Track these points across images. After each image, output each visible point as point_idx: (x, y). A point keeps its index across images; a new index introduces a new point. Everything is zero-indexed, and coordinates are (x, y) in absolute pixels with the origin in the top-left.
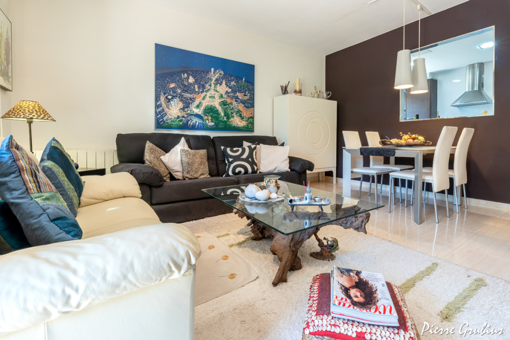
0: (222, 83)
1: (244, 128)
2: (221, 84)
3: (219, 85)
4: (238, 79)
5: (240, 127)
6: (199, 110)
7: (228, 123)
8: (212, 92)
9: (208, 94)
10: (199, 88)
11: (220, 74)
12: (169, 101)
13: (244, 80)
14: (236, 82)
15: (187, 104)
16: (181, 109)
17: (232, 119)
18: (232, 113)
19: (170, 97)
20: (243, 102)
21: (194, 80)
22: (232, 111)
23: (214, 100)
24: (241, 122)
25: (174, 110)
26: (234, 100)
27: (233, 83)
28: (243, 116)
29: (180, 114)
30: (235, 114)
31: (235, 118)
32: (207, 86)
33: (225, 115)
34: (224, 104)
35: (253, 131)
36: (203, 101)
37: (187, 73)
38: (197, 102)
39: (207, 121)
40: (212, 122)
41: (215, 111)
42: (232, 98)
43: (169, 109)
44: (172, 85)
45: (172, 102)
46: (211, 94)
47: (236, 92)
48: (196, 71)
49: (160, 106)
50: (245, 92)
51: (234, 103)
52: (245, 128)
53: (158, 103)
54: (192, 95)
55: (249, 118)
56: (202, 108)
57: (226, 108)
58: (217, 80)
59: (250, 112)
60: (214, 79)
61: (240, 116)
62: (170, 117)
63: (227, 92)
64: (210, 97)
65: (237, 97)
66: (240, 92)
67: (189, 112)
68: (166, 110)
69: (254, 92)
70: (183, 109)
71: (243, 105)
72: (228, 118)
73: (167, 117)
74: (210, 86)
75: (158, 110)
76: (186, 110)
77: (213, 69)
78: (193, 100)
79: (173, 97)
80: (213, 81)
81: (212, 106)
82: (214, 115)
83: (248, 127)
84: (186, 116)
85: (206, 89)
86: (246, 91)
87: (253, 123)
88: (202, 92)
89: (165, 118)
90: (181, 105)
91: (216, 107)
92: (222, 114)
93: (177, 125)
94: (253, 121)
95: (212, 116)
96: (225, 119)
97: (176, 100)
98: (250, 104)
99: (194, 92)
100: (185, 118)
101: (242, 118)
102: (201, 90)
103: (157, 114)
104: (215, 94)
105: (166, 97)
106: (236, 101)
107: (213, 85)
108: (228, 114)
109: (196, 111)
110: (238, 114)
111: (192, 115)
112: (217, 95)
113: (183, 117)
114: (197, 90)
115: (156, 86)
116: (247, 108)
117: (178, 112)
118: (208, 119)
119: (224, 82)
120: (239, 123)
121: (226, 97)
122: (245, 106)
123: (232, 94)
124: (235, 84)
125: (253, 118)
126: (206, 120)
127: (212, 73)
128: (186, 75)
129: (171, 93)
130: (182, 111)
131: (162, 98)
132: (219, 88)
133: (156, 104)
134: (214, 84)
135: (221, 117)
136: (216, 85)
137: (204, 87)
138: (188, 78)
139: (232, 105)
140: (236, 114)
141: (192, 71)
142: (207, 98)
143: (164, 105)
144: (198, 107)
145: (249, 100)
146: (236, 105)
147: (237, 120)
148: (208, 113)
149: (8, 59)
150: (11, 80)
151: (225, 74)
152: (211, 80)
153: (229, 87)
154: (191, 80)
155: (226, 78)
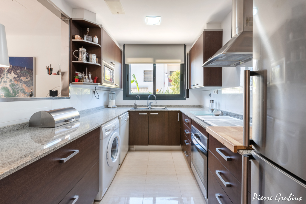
0: (11, 72)
3: (9, 74)
4: (22, 68)
8: (5, 79)
9: (3, 80)
11: (10, 67)
13: (26, 68)
14: (20, 70)
17: (18, 95)
18: (18, 91)
20: (25, 83)
22: (18, 89)
23: (6, 83)
24: (24, 96)
26: (19, 82)
30: (20, 91)
31: (20, 94)
32: (2, 75)
34: (13, 85)
40: (5, 97)
41: (7, 90)
47: (21, 77)
50: (27, 76)
51: (20, 84)
55: (29, 94)
57: (14, 88)
58: (8, 71)
59: (31, 89)
60: (6, 70)
61: (24, 92)
63: (14, 77)
64: (4, 82)
65: (21, 80)
66: (23, 76)
72: (15, 94)
74: (4, 75)
80: (6, 72)
81: (5, 87)
82: (6, 93)
85: (2, 77)
86: (28, 75)
91: (7, 88)
92: (12, 92)
96: (13, 95)
98: (31, 83)
101: (25, 94)
106: (20, 83)
107: (6, 74)
108: (15, 91)
112: (8, 80)
116: (29, 86)
118: (3, 96)
121: (14, 81)
122: (27, 85)
123: (18, 78)
124: (20, 72)
126: (1, 96)
132: (9, 76)
139: (18, 85)
140: (21, 91)
142: (2, 83)
145: (29, 81)
146: (21, 85)
147: (21, 95)
148: (3, 92)
151: (13, 66)
152: (4, 71)
153: (16, 74)
155: (14, 69)
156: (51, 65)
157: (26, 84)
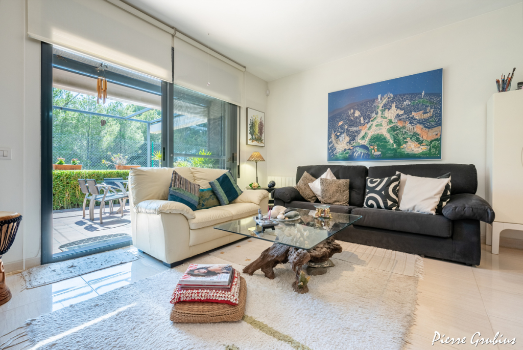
0: (391, 107)
1: (423, 154)
2: (389, 109)
3: (387, 110)
4: (413, 95)
5: (416, 154)
6: (364, 141)
7: (398, 151)
8: (379, 120)
9: (375, 123)
10: (364, 119)
11: (389, 98)
12: (338, 137)
13: (423, 94)
14: (410, 101)
15: (353, 138)
16: (348, 142)
17: (405, 145)
18: (405, 138)
19: (338, 134)
20: (420, 122)
21: (359, 113)
22: (405, 136)
23: (381, 127)
24: (419, 147)
25: (342, 145)
26: (408, 123)
27: (406, 103)
28: (421, 139)
29: (347, 148)
30: (409, 138)
31: (409, 143)
32: (374, 115)
33: (395, 142)
34: (394, 129)
35: (440, 157)
37: (353, 109)
38: (362, 134)
39: (373, 151)
40: (378, 151)
41: (382, 139)
42: (404, 121)
43: (338, 144)
44: (341, 123)
45: (340, 138)
46: (378, 122)
47: (411, 112)
48: (362, 104)
49: (331, 142)
50: (425, 109)
51: (409, 126)
52: (426, 154)
53: (330, 140)
54: (357, 128)
55: (431, 142)
56: (367, 139)
57: (396, 134)
58: (385, 105)
59: (435, 133)
60: (381, 105)
61: (418, 140)
62: (338, 151)
63: (398, 115)
64: (377, 126)
65: (413, 118)
66: (417, 109)
67: (354, 144)
68: (336, 145)
69: (441, 104)
70: (349, 142)
71: (421, 126)
72: (399, 144)
73: (336, 151)
74: (377, 114)
75: (330, 146)
76: (352, 142)
77: (379, 96)
78: (358, 132)
79: (341, 133)
80: (380, 108)
81: (378, 134)
82: (381, 144)
83: (430, 153)
84: (351, 148)
85: (372, 119)
86: (428, 106)
87: (439, 147)
88: (367, 123)
89: (334, 152)
90: (348, 139)
91: (383, 135)
92: (391, 141)
93: (344, 157)
94: (440, 143)
95: (378, 145)
96: (395, 147)
97: (344, 135)
98: (436, 121)
99: (360, 124)
100: (351, 150)
101: (420, 142)
102: (366, 121)
103: (329, 149)
104: (382, 121)
105: (336, 135)
106: (410, 123)
107: (380, 113)
108: (399, 140)
109: (362, 142)
110: (414, 138)
111: (357, 146)
112: (384, 122)
113: (349, 149)
114: (362, 122)
115: (329, 127)
116: (429, 128)
117: (345, 145)
118: (374, 149)
119: (394, 105)
120: (416, 149)
121: (396, 121)
122: (425, 127)
123: (406, 116)
124: (410, 103)
125: (439, 140)
126: (371, 149)
127: (379, 100)
128: (352, 111)
129: (340, 129)
130: (348, 144)
131: (333, 136)
132: (387, 114)
133: (328, 141)
134: (381, 111)
135: (390, 145)
136: (383, 111)
137: (369, 117)
138: (354, 113)
139: (405, 128)
140: (411, 138)
141: (358, 105)
142: (374, 127)
143: (334, 142)
144: (363, 138)
145: (432, 117)
146: (411, 127)
147: (413, 146)
148: (374, 142)
149: (261, 132)
150: (263, 141)
151: (395, 96)
152: (378, 107)
153: (401, 109)
154: (357, 114)
155: (397, 100)
157: (424, 124)
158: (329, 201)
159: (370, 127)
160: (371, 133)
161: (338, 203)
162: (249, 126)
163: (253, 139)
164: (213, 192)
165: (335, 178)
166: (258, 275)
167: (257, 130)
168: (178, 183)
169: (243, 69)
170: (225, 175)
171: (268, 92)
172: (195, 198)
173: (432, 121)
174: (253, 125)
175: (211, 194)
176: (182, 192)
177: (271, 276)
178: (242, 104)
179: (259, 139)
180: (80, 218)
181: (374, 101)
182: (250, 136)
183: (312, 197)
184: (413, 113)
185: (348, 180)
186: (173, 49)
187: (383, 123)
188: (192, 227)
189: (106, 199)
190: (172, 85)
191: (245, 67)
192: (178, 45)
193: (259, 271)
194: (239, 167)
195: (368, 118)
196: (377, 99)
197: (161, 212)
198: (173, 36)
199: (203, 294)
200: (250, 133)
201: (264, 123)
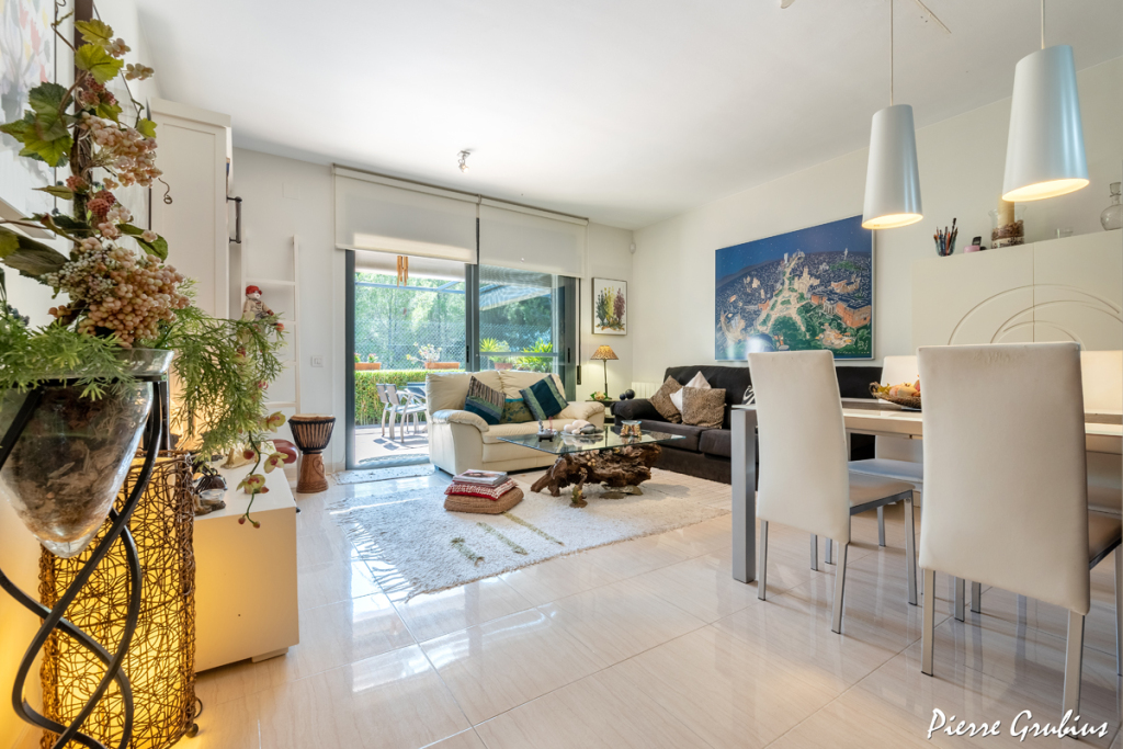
0: (802, 273)
1: (847, 350)
2: (800, 276)
3: (796, 278)
4: (832, 255)
5: (837, 351)
6: (766, 327)
7: (812, 344)
8: (786, 294)
9: (780, 299)
10: (766, 293)
11: (799, 259)
12: (730, 321)
13: (846, 252)
14: (828, 263)
15: (750, 322)
16: (744, 329)
17: (821, 336)
18: (822, 324)
19: (730, 316)
20: (844, 298)
21: (759, 283)
22: (822, 320)
23: (789, 306)
24: (841, 339)
25: (736, 333)
26: (825, 299)
27: (824, 267)
28: (844, 326)
29: (742, 337)
30: (827, 324)
31: (827, 332)
32: (778, 286)
33: (808, 330)
34: (806, 309)
35: (870, 356)
36: (772, 313)
37: (750, 275)
38: (763, 316)
39: (778, 344)
40: (785, 344)
41: (791, 325)
42: (821, 296)
43: (729, 331)
44: (733, 299)
45: (733, 322)
46: (784, 297)
47: (829, 281)
48: (762, 268)
49: (721, 329)
50: (849, 277)
51: (827, 304)
52: (850, 350)
53: (719, 326)
54: (756, 306)
55: (858, 330)
56: (770, 324)
57: (810, 317)
58: (794, 270)
59: (863, 316)
60: (788, 271)
61: (839, 327)
62: (730, 342)
63: (811, 286)
64: (783, 303)
65: (832, 292)
66: (838, 279)
67: (753, 332)
68: (727, 333)
69: (870, 270)
71: (844, 305)
72: (814, 334)
73: (727, 343)
74: (783, 284)
75: (718, 336)
76: (749, 329)
77: (786, 256)
78: (757, 313)
79: (734, 314)
80: (788, 275)
81: (785, 317)
82: (789, 332)
83: (856, 349)
85: (776, 292)
86: (851, 273)
87: (868, 340)
88: (770, 299)
89: (725, 345)
90: (742, 324)
91: (791, 318)
92: (803, 329)
94: (870, 333)
95: (785, 335)
96: (808, 337)
97: (738, 318)
98: (863, 298)
99: (760, 300)
101: (842, 330)
102: (769, 296)
103: (717, 340)
104: (790, 296)
105: (727, 317)
106: (829, 300)
107: (787, 282)
108: (813, 326)
109: (763, 329)
110: (835, 323)
111: (757, 336)
112: (793, 297)
114: (763, 297)
115: (716, 305)
116: (855, 308)
117: (740, 334)
118: (779, 341)
119: (806, 270)
120: (837, 342)
121: (809, 296)
122: (849, 306)
123: (822, 288)
124: (828, 268)
125: (868, 327)
126: (776, 341)
127: (786, 262)
128: (749, 279)
129: (732, 309)
130: (744, 332)
131: (722, 319)
132: (797, 284)
133: (716, 328)
134: (789, 279)
135: (801, 334)
136: (791, 279)
137: (772, 288)
138: (751, 282)
139: (821, 308)
140: (830, 324)
141: (756, 270)
142: (779, 306)
143: (724, 328)
144: (765, 322)
145: (858, 290)
146: (830, 306)
147: (832, 337)
148: (780, 330)
149: (619, 310)
150: (625, 327)
151: (808, 255)
152: (784, 274)
153: (817, 277)
154: (756, 284)
155: (810, 262)
156: (955, 220)
157: (847, 301)
158: (692, 421)
159: (774, 306)
160: (775, 315)
161: (705, 425)
162: (596, 305)
163: (603, 325)
164: (525, 403)
165: (709, 387)
166: (544, 494)
167: (611, 310)
168: (476, 391)
169: (585, 223)
170: (543, 380)
171: (632, 248)
172: (497, 410)
173: (859, 297)
174: (603, 304)
175: (522, 405)
176: (480, 402)
177: (556, 494)
178: (583, 272)
179: (617, 324)
180: (379, 436)
181: (779, 264)
182: (598, 321)
183: (674, 416)
184: (833, 284)
185: (724, 390)
186: (478, 220)
187: (791, 299)
188: (485, 441)
189: (408, 411)
190: (476, 266)
191: (587, 219)
192: (485, 214)
193: (546, 490)
194: (579, 368)
195: (771, 291)
196: (783, 260)
197: (450, 421)
198: (478, 204)
199: (470, 489)
200: (599, 316)
201: (625, 297)
